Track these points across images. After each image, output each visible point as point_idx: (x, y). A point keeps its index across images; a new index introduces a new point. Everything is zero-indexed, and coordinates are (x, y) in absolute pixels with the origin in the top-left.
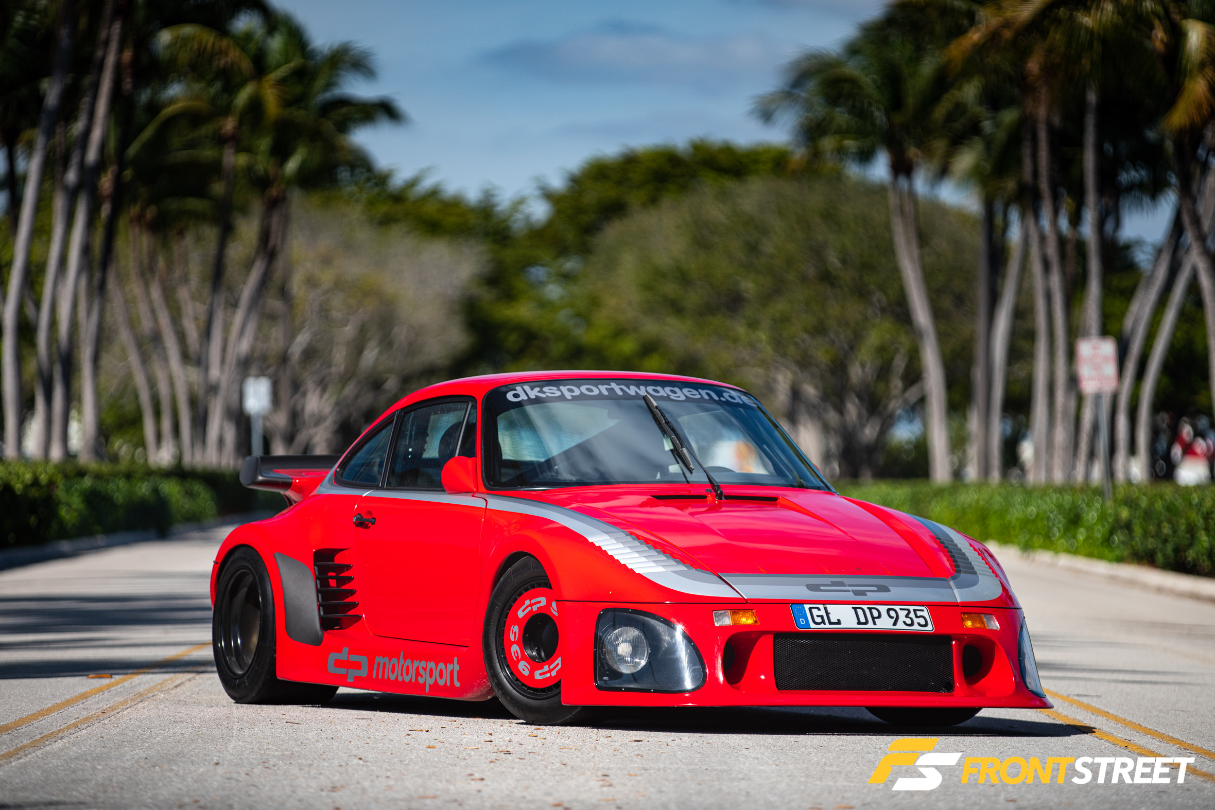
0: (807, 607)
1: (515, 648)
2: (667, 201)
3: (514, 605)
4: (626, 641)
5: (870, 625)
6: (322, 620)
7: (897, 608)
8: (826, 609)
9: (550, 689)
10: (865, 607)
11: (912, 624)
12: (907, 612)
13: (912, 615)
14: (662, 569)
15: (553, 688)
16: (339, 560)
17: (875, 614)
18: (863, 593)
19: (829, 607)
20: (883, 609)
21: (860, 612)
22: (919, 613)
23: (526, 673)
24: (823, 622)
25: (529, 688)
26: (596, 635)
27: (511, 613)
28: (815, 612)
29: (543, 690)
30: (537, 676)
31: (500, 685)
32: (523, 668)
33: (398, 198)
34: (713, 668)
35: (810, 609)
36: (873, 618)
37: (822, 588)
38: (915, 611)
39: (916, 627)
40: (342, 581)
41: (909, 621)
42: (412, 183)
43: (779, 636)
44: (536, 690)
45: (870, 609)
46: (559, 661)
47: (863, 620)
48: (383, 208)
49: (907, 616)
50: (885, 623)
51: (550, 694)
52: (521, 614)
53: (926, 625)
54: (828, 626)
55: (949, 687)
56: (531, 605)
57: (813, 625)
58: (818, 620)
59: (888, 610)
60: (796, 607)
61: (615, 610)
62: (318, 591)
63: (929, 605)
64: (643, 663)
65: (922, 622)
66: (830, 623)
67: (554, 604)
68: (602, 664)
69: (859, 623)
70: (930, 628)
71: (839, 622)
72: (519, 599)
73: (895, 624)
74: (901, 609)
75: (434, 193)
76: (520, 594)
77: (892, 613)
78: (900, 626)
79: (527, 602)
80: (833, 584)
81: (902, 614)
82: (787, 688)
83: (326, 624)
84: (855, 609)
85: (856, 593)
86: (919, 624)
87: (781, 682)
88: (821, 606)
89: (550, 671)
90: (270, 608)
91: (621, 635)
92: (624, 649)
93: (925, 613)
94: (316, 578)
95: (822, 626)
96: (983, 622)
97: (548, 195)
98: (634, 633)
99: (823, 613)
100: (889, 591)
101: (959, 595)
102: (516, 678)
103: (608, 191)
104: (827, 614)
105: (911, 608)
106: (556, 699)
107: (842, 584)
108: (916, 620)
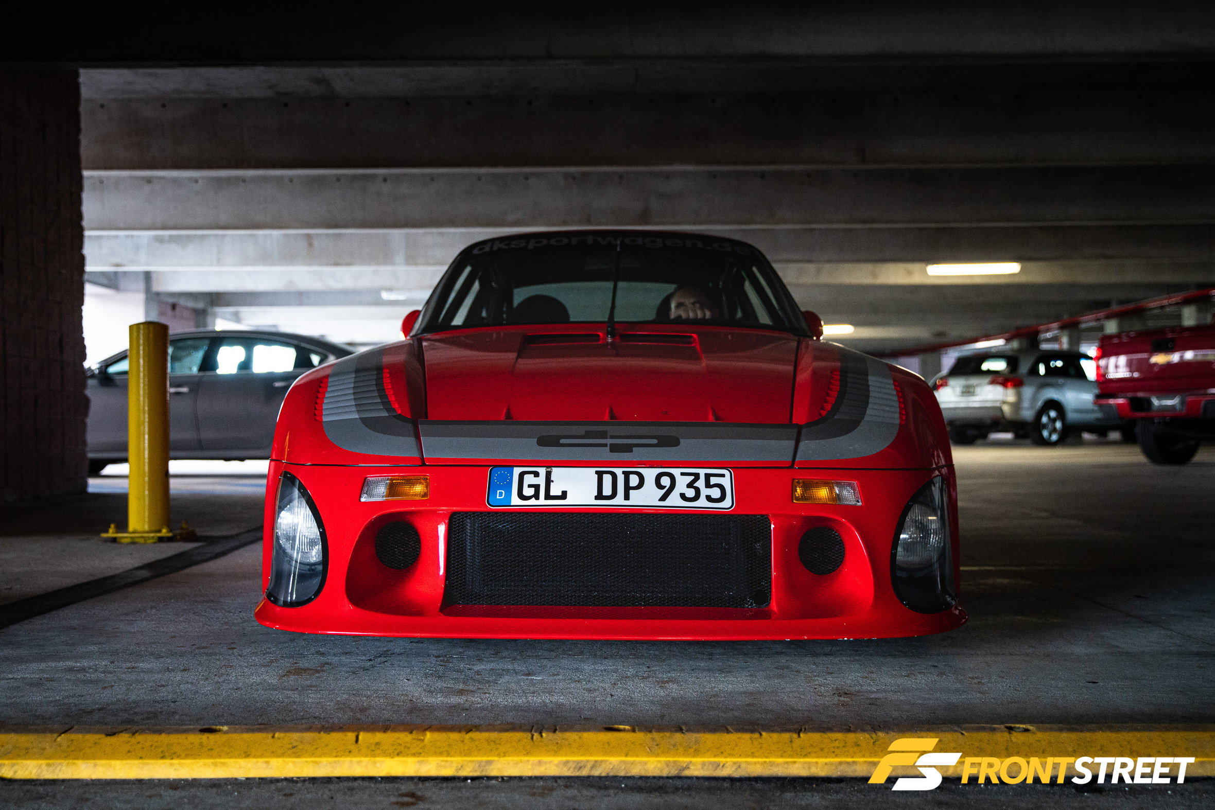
0: (517, 471)
5: (619, 500)
7: (678, 472)
8: (548, 475)
10: (619, 471)
11: (697, 497)
12: (693, 477)
13: (701, 484)
17: (634, 480)
18: (628, 448)
19: (555, 471)
20: (651, 473)
21: (607, 479)
22: (713, 480)
24: (536, 495)
28: (528, 479)
35: (521, 475)
36: (628, 488)
37: (562, 441)
38: (707, 476)
39: (702, 503)
41: (691, 493)
45: (628, 474)
47: (607, 491)
49: (690, 485)
50: (646, 497)
53: (722, 498)
54: (542, 501)
57: (515, 501)
58: (529, 492)
59: (660, 476)
60: (496, 471)
63: (735, 467)
65: (716, 493)
66: (548, 497)
69: (600, 496)
70: (727, 503)
71: (564, 495)
73: (663, 498)
74: (682, 474)
77: (666, 481)
78: (674, 500)
80: (588, 435)
81: (682, 483)
84: (600, 475)
85: (618, 448)
86: (709, 498)
88: (542, 470)
93: (726, 480)
95: (533, 502)
99: (541, 481)
100: (677, 445)
104: (549, 482)
105: (702, 472)
107: (601, 435)
108: (705, 492)
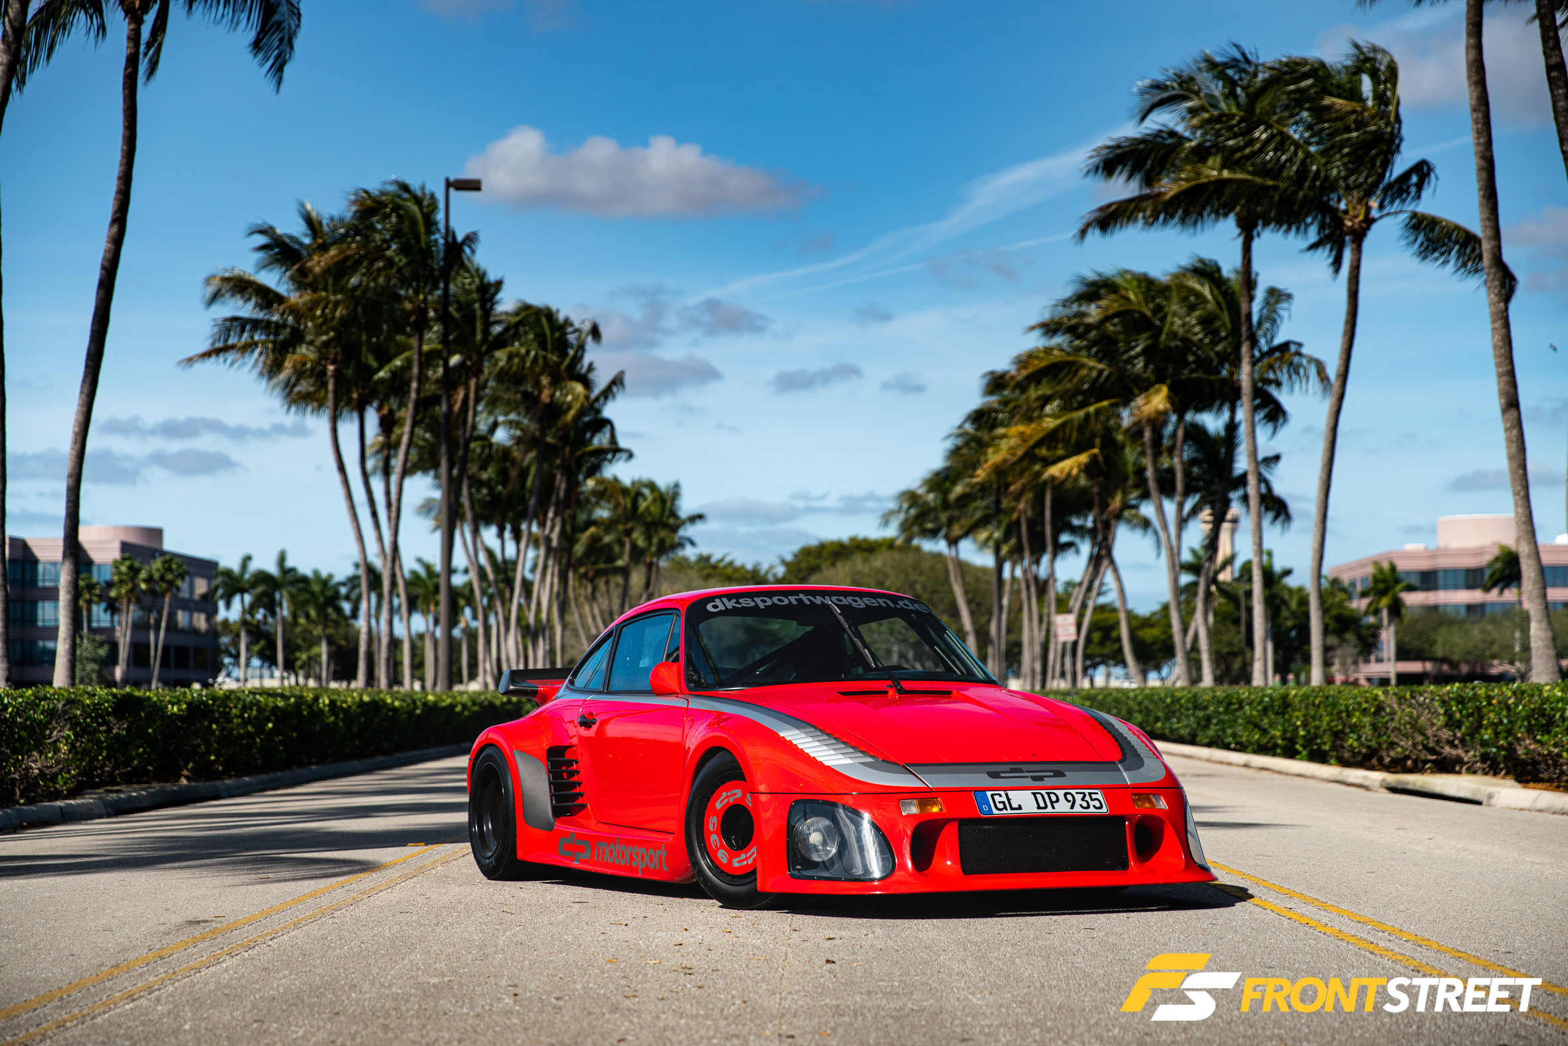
0: (989, 794)
1: (714, 837)
2: (839, 565)
3: (713, 798)
4: (816, 830)
5: (1049, 809)
6: (554, 808)
7: (1073, 792)
8: (1007, 795)
9: (746, 876)
10: (1043, 792)
11: (1088, 807)
12: (1082, 795)
13: (1087, 798)
14: (849, 761)
15: (749, 875)
16: (568, 756)
17: (1054, 798)
18: (1041, 779)
19: (1009, 793)
20: (1060, 793)
21: (1039, 797)
22: (1094, 796)
23: (725, 861)
24: (1005, 808)
25: (728, 875)
26: (789, 824)
27: (709, 804)
28: (997, 798)
29: (741, 877)
30: (735, 864)
31: (701, 872)
32: (723, 856)
33: (715, 567)
34: (901, 855)
35: (992, 796)
36: (1052, 803)
37: (1002, 775)
38: (1090, 794)
39: (1092, 810)
40: (571, 774)
41: (1085, 804)
42: (722, 560)
43: (964, 823)
44: (734, 877)
45: (1048, 794)
46: (754, 849)
47: (1042, 805)
48: (706, 572)
49: (1083, 799)
50: (1063, 807)
51: (747, 880)
52: (719, 805)
53: (1101, 807)
54: (1009, 811)
55: (1124, 865)
56: (728, 797)
57: (995, 811)
58: (1000, 806)
59: (1065, 795)
60: (979, 794)
61: (805, 801)
62: (550, 783)
63: (1103, 788)
64: (834, 851)
65: (1098, 805)
66: (1012, 809)
67: (749, 796)
68: (795, 854)
69: (1039, 807)
70: (1104, 810)
71: (1020, 808)
72: (717, 792)
73: (1072, 807)
74: (1077, 793)
75: (731, 564)
76: (718, 787)
77: (1069, 797)
78: (1077, 809)
79: (724, 794)
80: (1013, 771)
81: (1078, 797)
82: (972, 873)
83: (558, 812)
84: (1034, 794)
85: (1034, 779)
86: (1095, 807)
87: (967, 866)
88: (1002, 793)
89: (747, 859)
90: (511, 799)
91: (812, 824)
92: (815, 838)
93: (1100, 796)
94: (549, 772)
95: (1004, 812)
96: (1151, 802)
97: (783, 562)
98: (825, 822)
99: (1004, 799)
100: (1064, 775)
101: (1128, 778)
102: (716, 867)
103: (813, 561)
104: (1009, 800)
105: (1086, 791)
106: (752, 885)
107: (1021, 771)
108: (1092, 803)
